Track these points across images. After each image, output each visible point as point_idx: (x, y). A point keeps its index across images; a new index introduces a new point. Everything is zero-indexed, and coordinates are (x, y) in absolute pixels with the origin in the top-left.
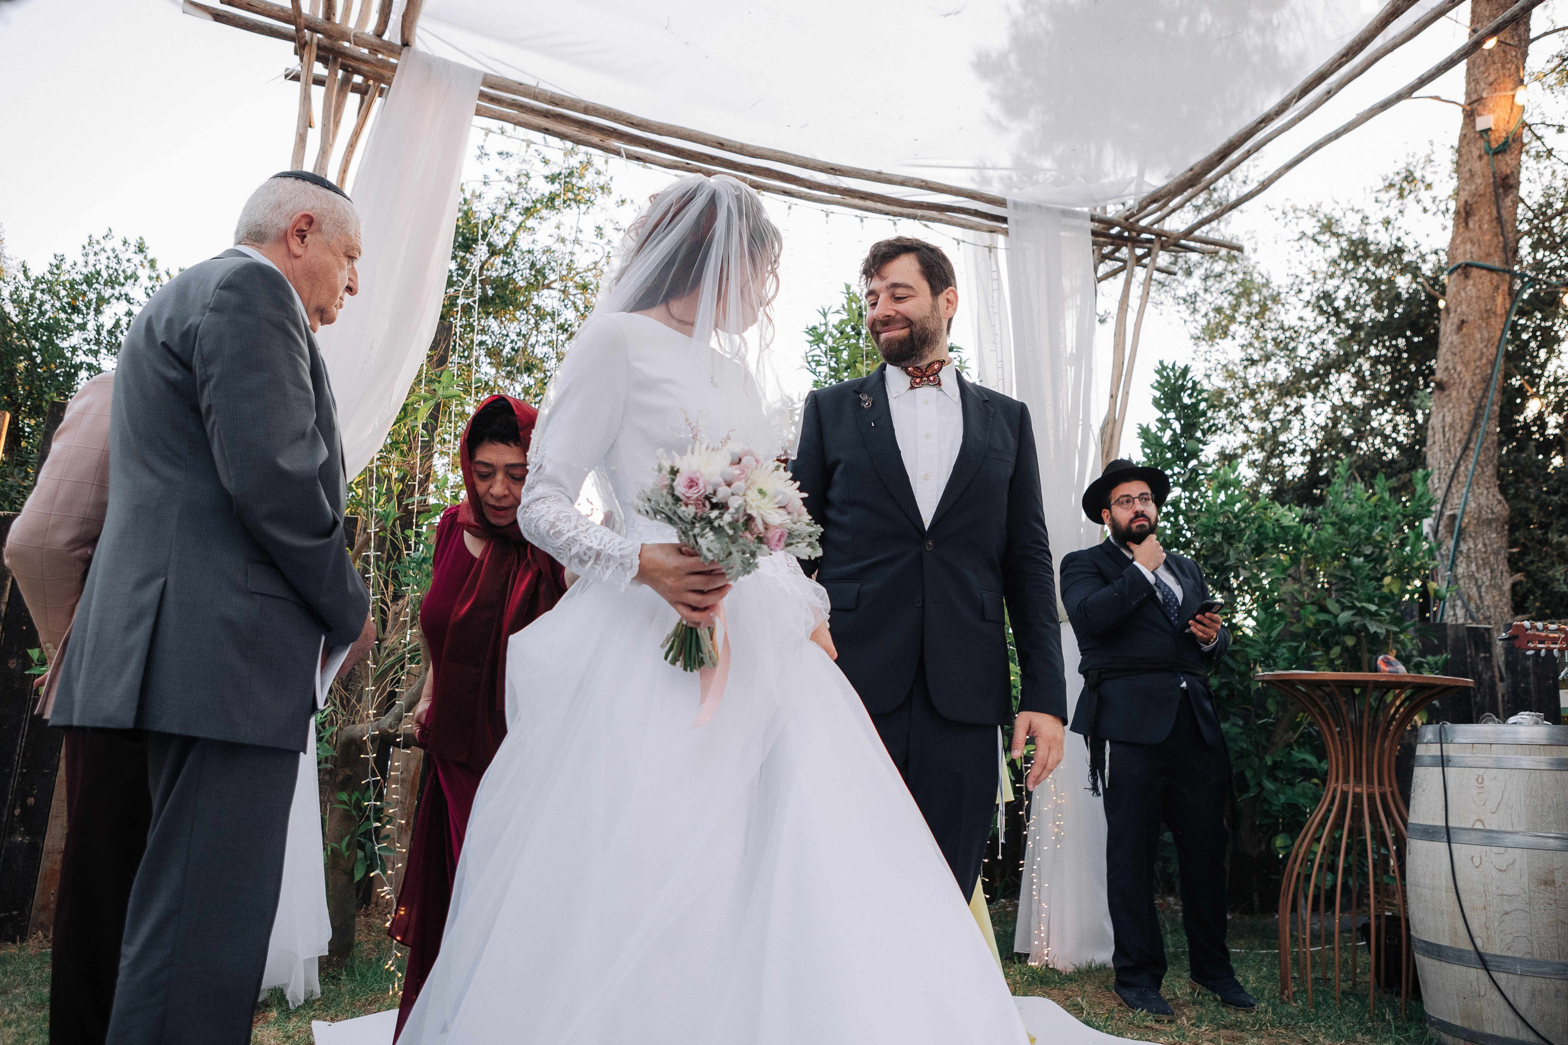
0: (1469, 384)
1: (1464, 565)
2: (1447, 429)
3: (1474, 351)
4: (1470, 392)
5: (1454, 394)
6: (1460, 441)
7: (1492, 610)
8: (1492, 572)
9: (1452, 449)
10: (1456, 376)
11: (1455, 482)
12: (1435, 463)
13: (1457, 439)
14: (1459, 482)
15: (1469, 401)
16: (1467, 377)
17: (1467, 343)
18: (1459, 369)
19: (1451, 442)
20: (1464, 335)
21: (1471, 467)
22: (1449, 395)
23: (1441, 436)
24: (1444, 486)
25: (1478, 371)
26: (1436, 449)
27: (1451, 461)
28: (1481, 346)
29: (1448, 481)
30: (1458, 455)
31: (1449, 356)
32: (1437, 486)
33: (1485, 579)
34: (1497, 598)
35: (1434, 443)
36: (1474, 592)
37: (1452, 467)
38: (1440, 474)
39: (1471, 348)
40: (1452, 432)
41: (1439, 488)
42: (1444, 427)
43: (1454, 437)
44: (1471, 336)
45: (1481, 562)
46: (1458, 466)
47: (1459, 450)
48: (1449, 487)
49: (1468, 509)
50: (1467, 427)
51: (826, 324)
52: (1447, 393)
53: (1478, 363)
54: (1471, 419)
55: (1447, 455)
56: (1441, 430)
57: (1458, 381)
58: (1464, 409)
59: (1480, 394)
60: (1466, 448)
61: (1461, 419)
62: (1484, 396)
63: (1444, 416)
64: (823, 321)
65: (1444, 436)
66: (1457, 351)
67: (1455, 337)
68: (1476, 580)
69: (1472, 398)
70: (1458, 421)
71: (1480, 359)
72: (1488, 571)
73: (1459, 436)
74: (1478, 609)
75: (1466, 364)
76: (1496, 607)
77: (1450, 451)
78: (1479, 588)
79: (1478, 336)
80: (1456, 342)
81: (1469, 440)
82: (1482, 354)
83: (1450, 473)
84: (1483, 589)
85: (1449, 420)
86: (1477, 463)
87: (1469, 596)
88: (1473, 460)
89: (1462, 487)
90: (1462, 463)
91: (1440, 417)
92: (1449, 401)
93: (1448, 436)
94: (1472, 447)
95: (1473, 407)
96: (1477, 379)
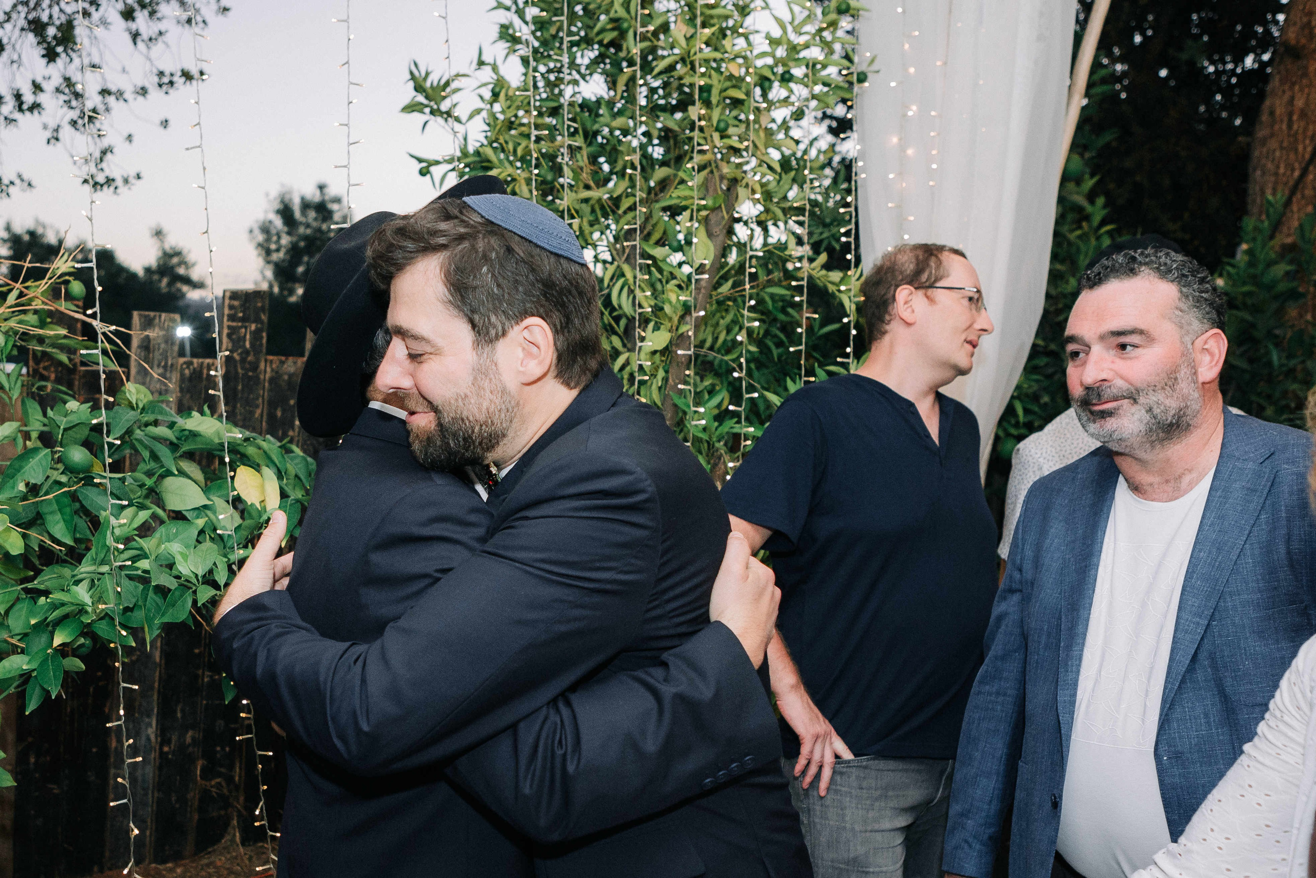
2: (1295, 117)
5: (1313, 67)
9: (1300, 148)
11: (1299, 195)
12: (1270, 166)
13: (1310, 133)
14: (1303, 197)
19: (1300, 137)
22: (1306, 68)
23: (1284, 127)
26: (1273, 144)
27: (1297, 165)
29: (1287, 192)
30: (1307, 156)
35: (1272, 135)
37: (1297, 174)
38: (1276, 183)
40: (1302, 124)
42: (1290, 115)
43: (1305, 129)
47: (1309, 149)
48: (1288, 203)
52: (1304, 63)
55: (1291, 155)
56: (1286, 119)
63: (1292, 99)
65: (1290, 126)
77: (1296, 151)
83: (1291, 183)
89: (1307, 205)
90: (1311, 168)
91: (1286, 97)
92: (1305, 75)
93: (1295, 127)
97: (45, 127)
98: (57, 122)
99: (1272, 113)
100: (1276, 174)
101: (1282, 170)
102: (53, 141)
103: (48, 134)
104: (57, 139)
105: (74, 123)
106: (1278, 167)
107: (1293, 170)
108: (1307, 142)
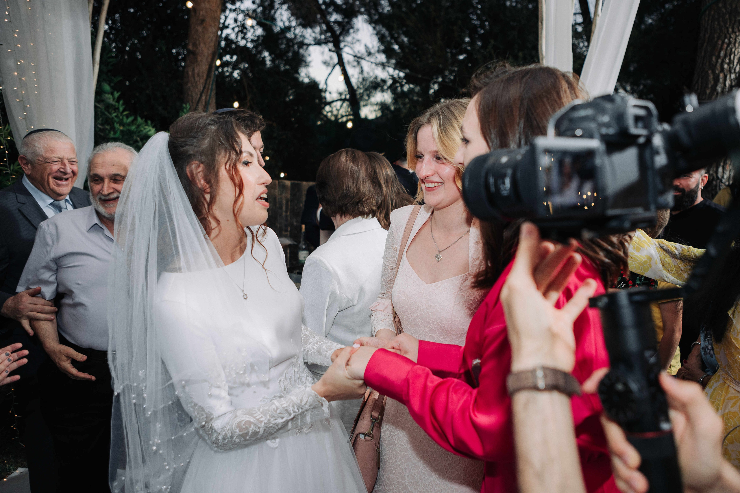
2: (196, 76)
5: (199, 59)
9: (199, 87)
10: (200, 49)
12: (190, 93)
15: (206, 63)
16: (205, 51)
18: (202, 45)
19: (198, 83)
22: (197, 58)
26: (190, 85)
31: (196, 37)
37: (199, 96)
39: (207, 36)
42: (193, 74)
44: (207, 29)
46: (201, 96)
47: (202, 88)
50: (205, 77)
55: (196, 90)
57: (201, 52)
60: (204, 88)
65: (194, 78)
66: (201, 35)
67: (198, 27)
73: (202, 81)
75: (205, 43)
77: (197, 88)
79: (210, 30)
80: (201, 31)
81: (206, 84)
82: (212, 40)
83: (197, 99)
85: (196, 71)
86: (209, 96)
90: (203, 95)
91: (192, 69)
93: (196, 80)
94: (207, 87)
95: (207, 67)
96: (210, 52)
100: (192, 96)
101: (194, 95)
107: (197, 95)
108: (201, 85)
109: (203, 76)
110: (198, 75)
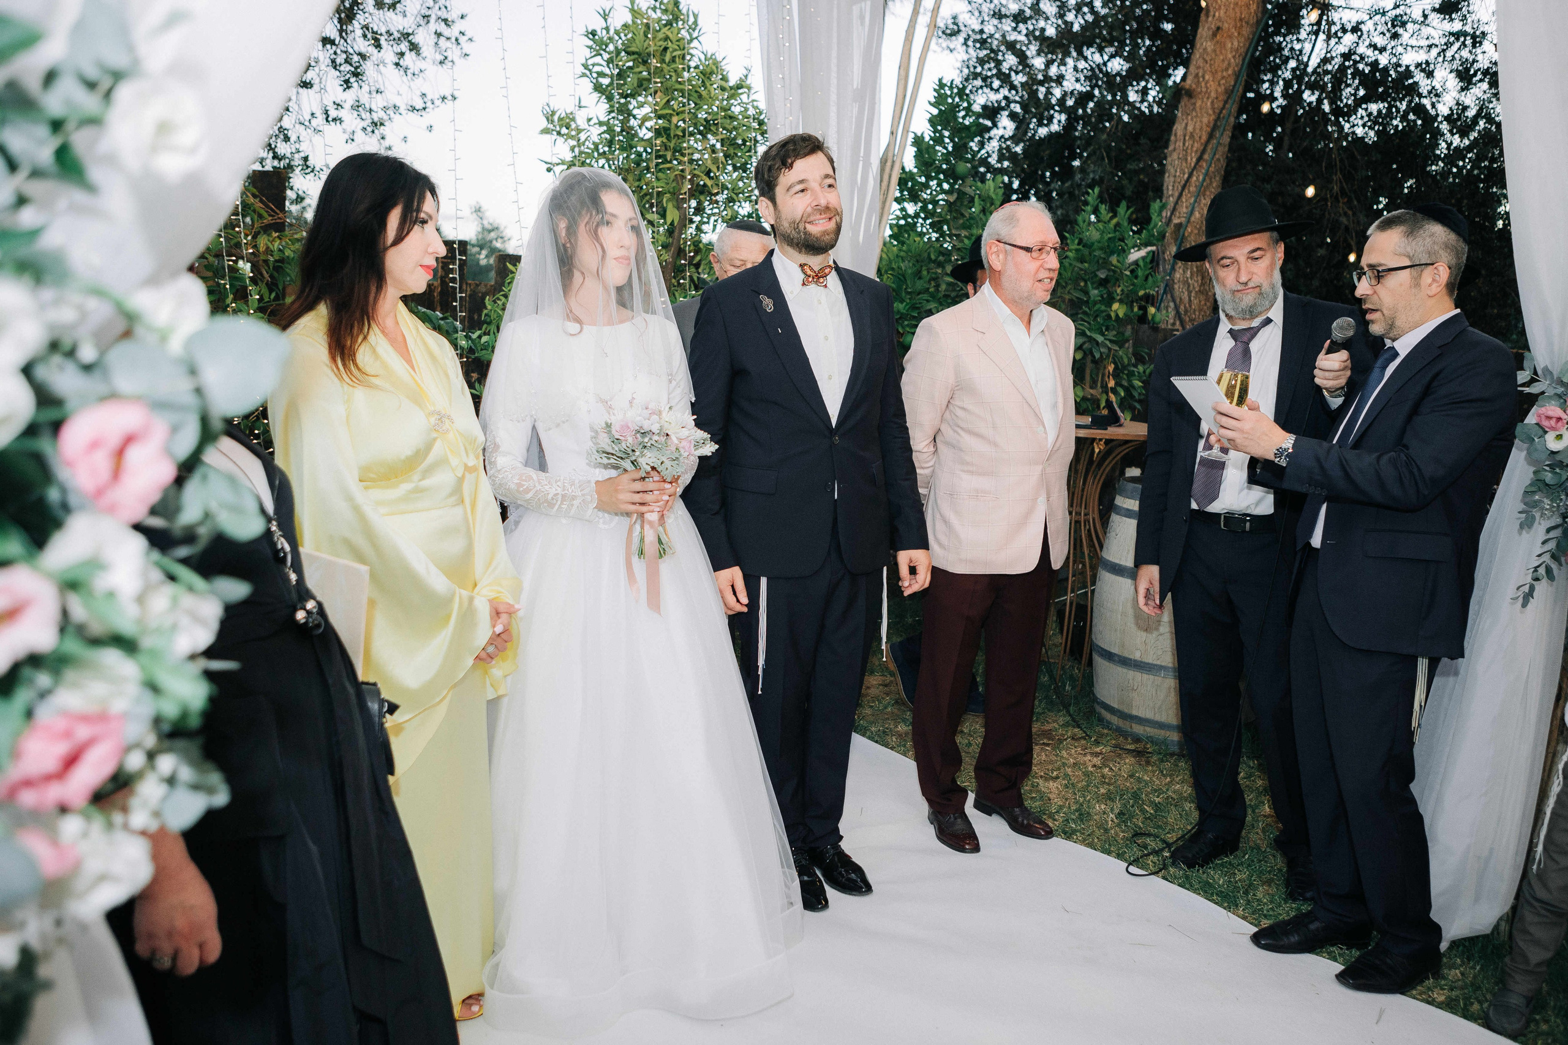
0: (1213, 95)
1: (1181, 271)
2: (1187, 138)
3: (1223, 61)
4: (1212, 103)
5: (1199, 103)
6: (1196, 151)
7: (1197, 313)
8: (1203, 279)
9: (1189, 158)
10: (1203, 84)
11: (1187, 191)
12: (1172, 171)
13: (1195, 149)
14: (1189, 192)
15: (1211, 112)
16: (1213, 86)
17: (1218, 52)
18: (1207, 77)
19: (1189, 151)
20: (1218, 42)
21: (1201, 178)
22: (1195, 104)
23: (1181, 144)
24: (1177, 194)
25: (1223, 82)
26: (1175, 156)
27: (1186, 170)
28: (1230, 56)
29: (1180, 188)
30: (1193, 165)
31: (1201, 63)
32: (1170, 193)
33: (1196, 285)
34: (1203, 303)
35: (1174, 150)
36: (1185, 295)
37: (1186, 176)
38: (1174, 182)
39: (1221, 58)
40: (1191, 142)
41: (1172, 195)
42: (1184, 135)
43: (1192, 146)
44: (1223, 45)
45: (1195, 269)
46: (1191, 175)
47: (1194, 160)
48: (1180, 195)
49: (1193, 219)
50: (1204, 138)
51: (607, 29)
52: (1193, 101)
53: (1225, 74)
54: (1209, 130)
55: (1184, 164)
56: (1182, 138)
57: (1204, 90)
58: (1205, 120)
59: (1221, 104)
60: (1200, 159)
61: (1201, 129)
62: (1223, 108)
63: (1186, 125)
64: (604, 25)
65: (1184, 144)
66: (1208, 58)
67: (1209, 43)
68: (1189, 286)
69: (1213, 109)
70: (1197, 131)
71: (1227, 69)
72: (1199, 278)
73: (1196, 145)
74: (1186, 311)
75: (1214, 73)
76: (1200, 310)
77: (1186, 160)
78: (1190, 293)
79: (1229, 45)
80: (1209, 49)
81: (1203, 152)
82: (1229, 64)
83: (1183, 182)
84: (1193, 294)
85: (1190, 128)
86: (1206, 174)
87: (1181, 299)
88: (1203, 171)
89: (1191, 197)
90: (1195, 173)
91: (1184, 125)
92: (1194, 109)
93: (1187, 144)
94: (1206, 157)
95: (1213, 117)
96: (1221, 89)
97: (344, 131)
98: (353, 128)
99: (1176, 135)
100: (1175, 176)
101: (1178, 174)
102: (350, 141)
103: (346, 136)
104: (353, 140)
105: (364, 129)
106: (1176, 171)
107: (1184, 174)
108: (1195, 154)
109: (1200, 137)
110: (1192, 136)
